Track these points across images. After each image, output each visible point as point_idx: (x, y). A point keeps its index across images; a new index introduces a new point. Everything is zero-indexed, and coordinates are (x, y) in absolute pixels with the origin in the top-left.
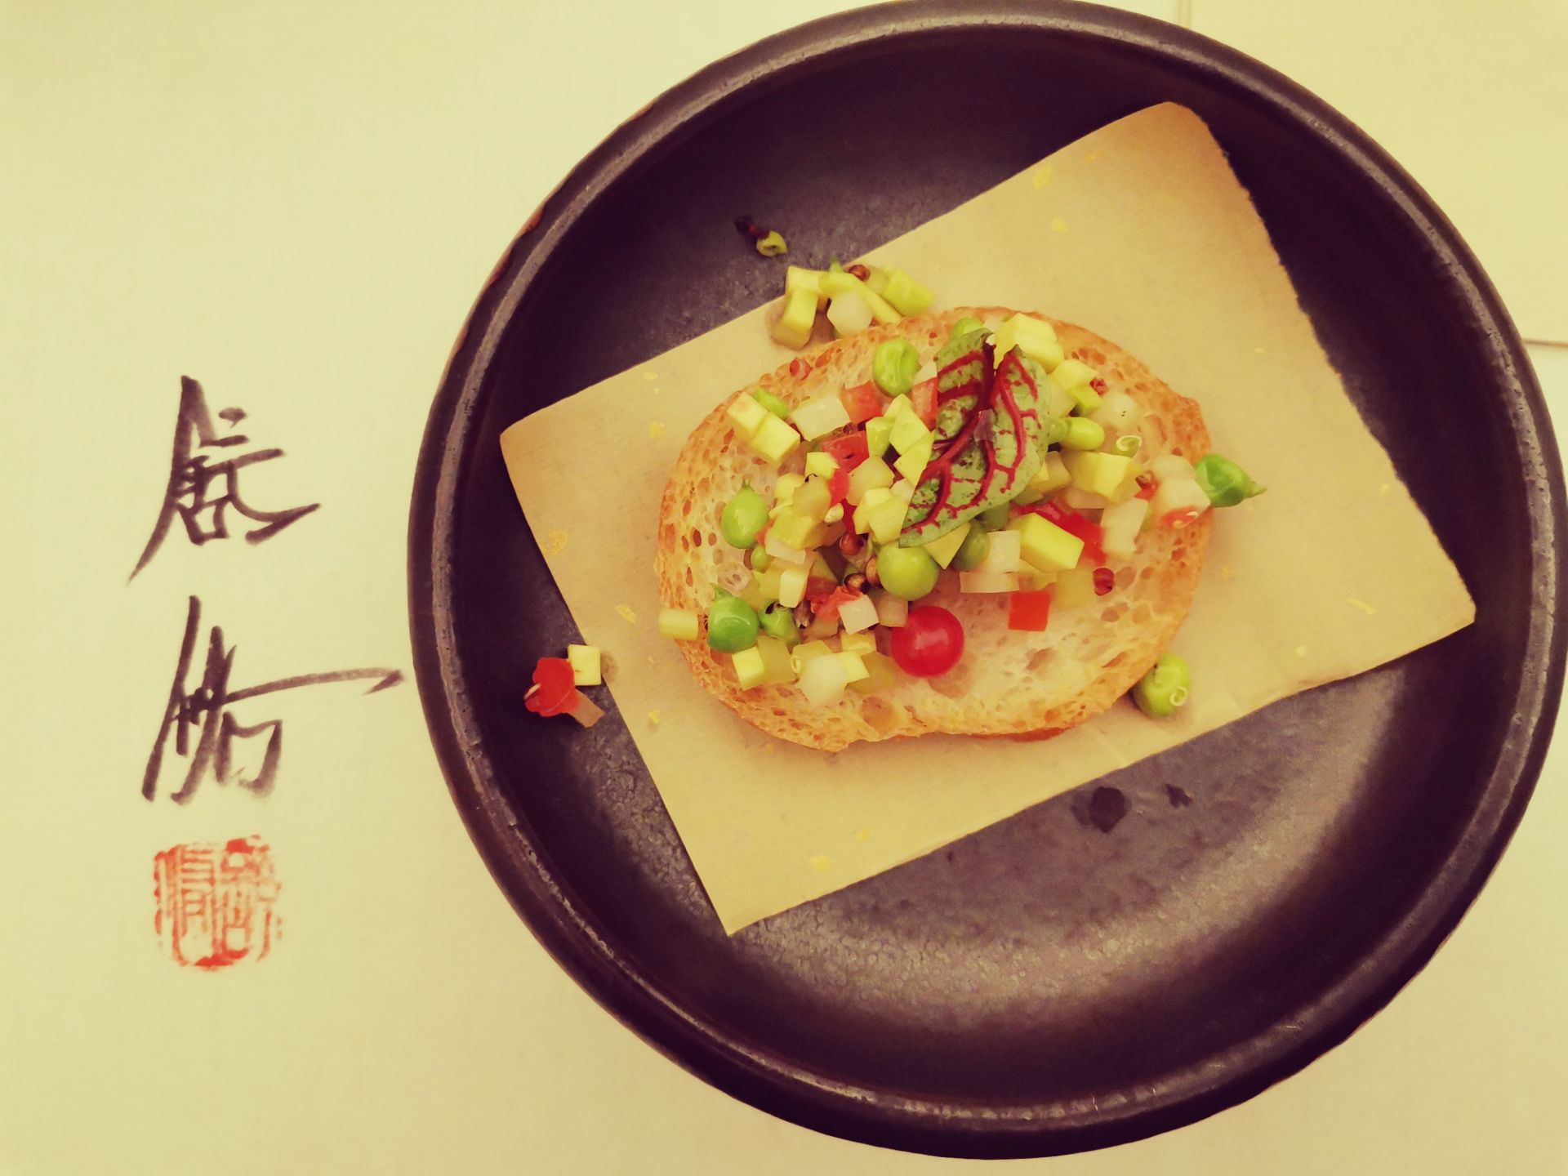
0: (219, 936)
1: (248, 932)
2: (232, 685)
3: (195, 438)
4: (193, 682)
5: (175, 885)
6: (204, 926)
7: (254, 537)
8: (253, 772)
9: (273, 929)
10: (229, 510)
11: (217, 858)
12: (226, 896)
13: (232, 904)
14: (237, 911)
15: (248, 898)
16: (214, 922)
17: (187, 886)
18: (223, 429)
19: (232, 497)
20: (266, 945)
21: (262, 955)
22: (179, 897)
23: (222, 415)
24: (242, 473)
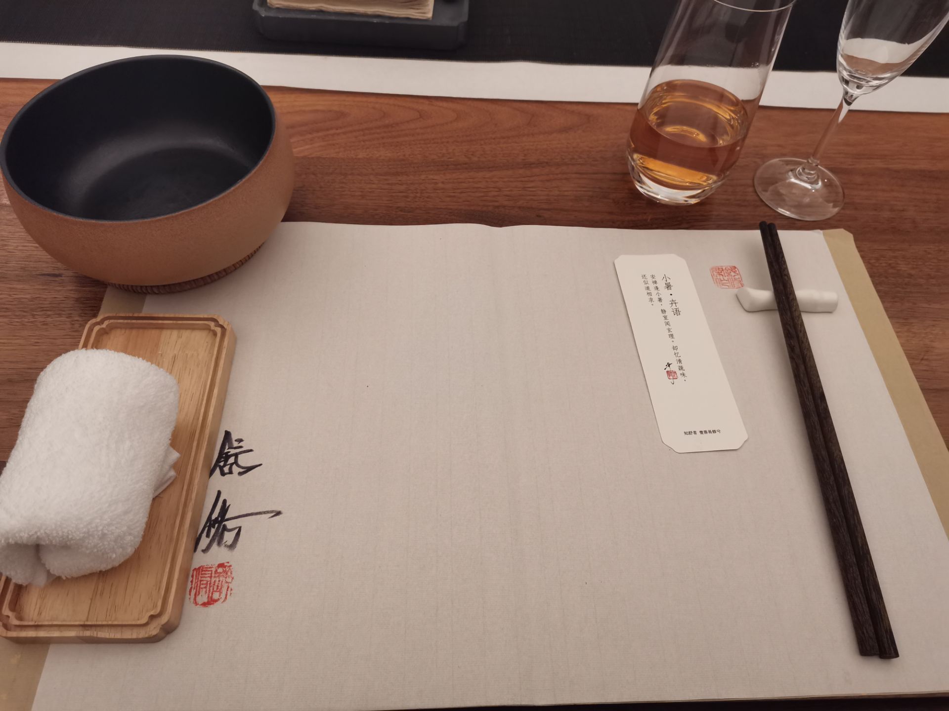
0: (211, 595)
1: (221, 593)
2: (227, 517)
3: (227, 447)
4: (214, 517)
5: (198, 579)
6: (206, 592)
7: (240, 474)
8: (230, 542)
9: (229, 592)
10: (234, 466)
11: (214, 570)
12: (215, 581)
13: (216, 584)
14: (218, 586)
15: (222, 582)
16: (209, 590)
17: (202, 579)
18: (235, 444)
19: (236, 462)
20: (226, 598)
21: (224, 601)
22: (199, 583)
23: (236, 441)
24: (240, 457)
